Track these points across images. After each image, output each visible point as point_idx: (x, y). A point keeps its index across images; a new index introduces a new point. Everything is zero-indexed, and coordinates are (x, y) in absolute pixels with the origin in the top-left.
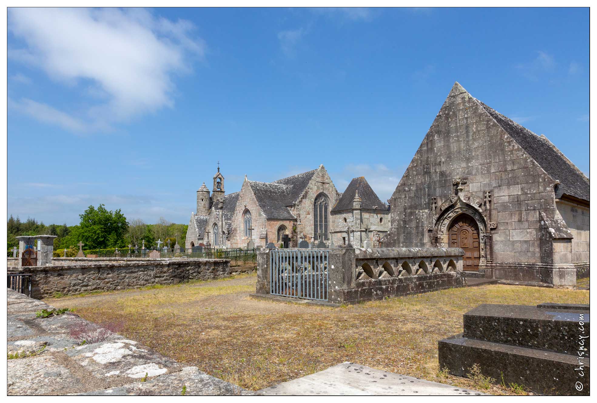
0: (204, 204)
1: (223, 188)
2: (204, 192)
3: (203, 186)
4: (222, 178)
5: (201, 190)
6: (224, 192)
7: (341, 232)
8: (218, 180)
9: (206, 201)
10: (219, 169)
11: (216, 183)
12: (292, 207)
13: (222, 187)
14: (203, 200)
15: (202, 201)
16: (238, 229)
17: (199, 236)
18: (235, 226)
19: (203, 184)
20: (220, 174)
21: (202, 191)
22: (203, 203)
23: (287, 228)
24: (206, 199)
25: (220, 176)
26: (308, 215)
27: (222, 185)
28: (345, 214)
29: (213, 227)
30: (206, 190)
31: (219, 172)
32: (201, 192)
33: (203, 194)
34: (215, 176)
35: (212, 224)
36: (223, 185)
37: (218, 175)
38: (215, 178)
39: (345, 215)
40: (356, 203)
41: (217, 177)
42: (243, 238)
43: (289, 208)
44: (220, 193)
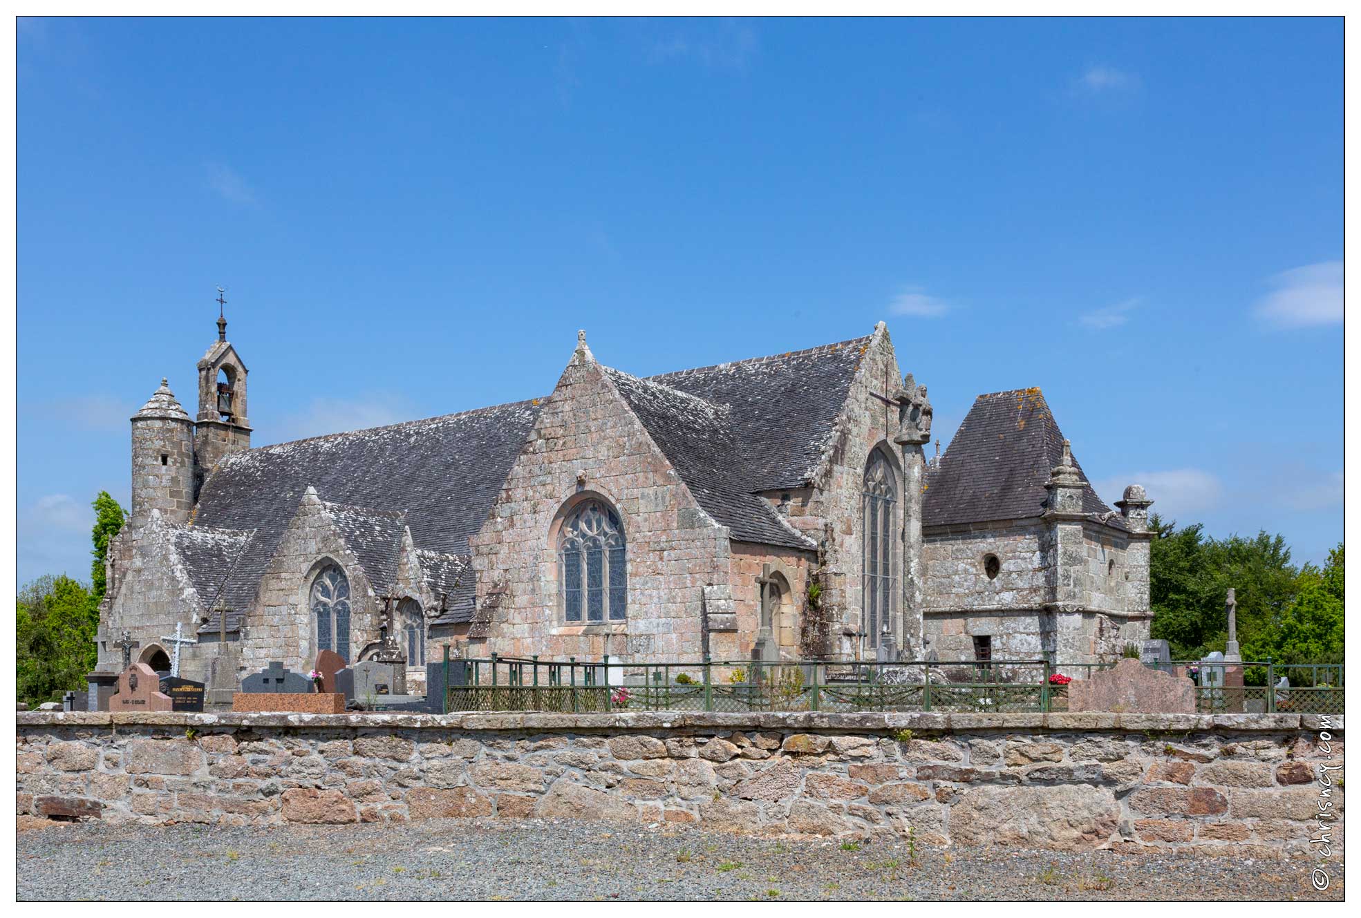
0: (174, 480)
1: (245, 413)
2: (173, 425)
3: (165, 398)
4: (240, 369)
5: (159, 413)
6: (247, 432)
7: (964, 614)
8: (222, 378)
9: (183, 464)
10: (222, 325)
11: (214, 389)
12: (786, 498)
13: (237, 409)
14: (170, 461)
15: (165, 462)
16: (518, 588)
17: (205, 621)
18: (496, 574)
19: (162, 388)
20: (230, 347)
21: (162, 418)
22: (167, 473)
23: (788, 589)
24: (181, 454)
25: (231, 359)
26: (848, 537)
27: (239, 401)
28: (991, 540)
29: (312, 578)
30: (180, 416)
31: (222, 338)
32: (158, 424)
33: (171, 430)
34: (209, 356)
35: (305, 567)
36: (244, 402)
37: (224, 355)
38: (205, 368)
39: (988, 544)
40: (1069, 492)
41: (217, 361)
42: (554, 632)
43: (769, 503)
44: (231, 434)
